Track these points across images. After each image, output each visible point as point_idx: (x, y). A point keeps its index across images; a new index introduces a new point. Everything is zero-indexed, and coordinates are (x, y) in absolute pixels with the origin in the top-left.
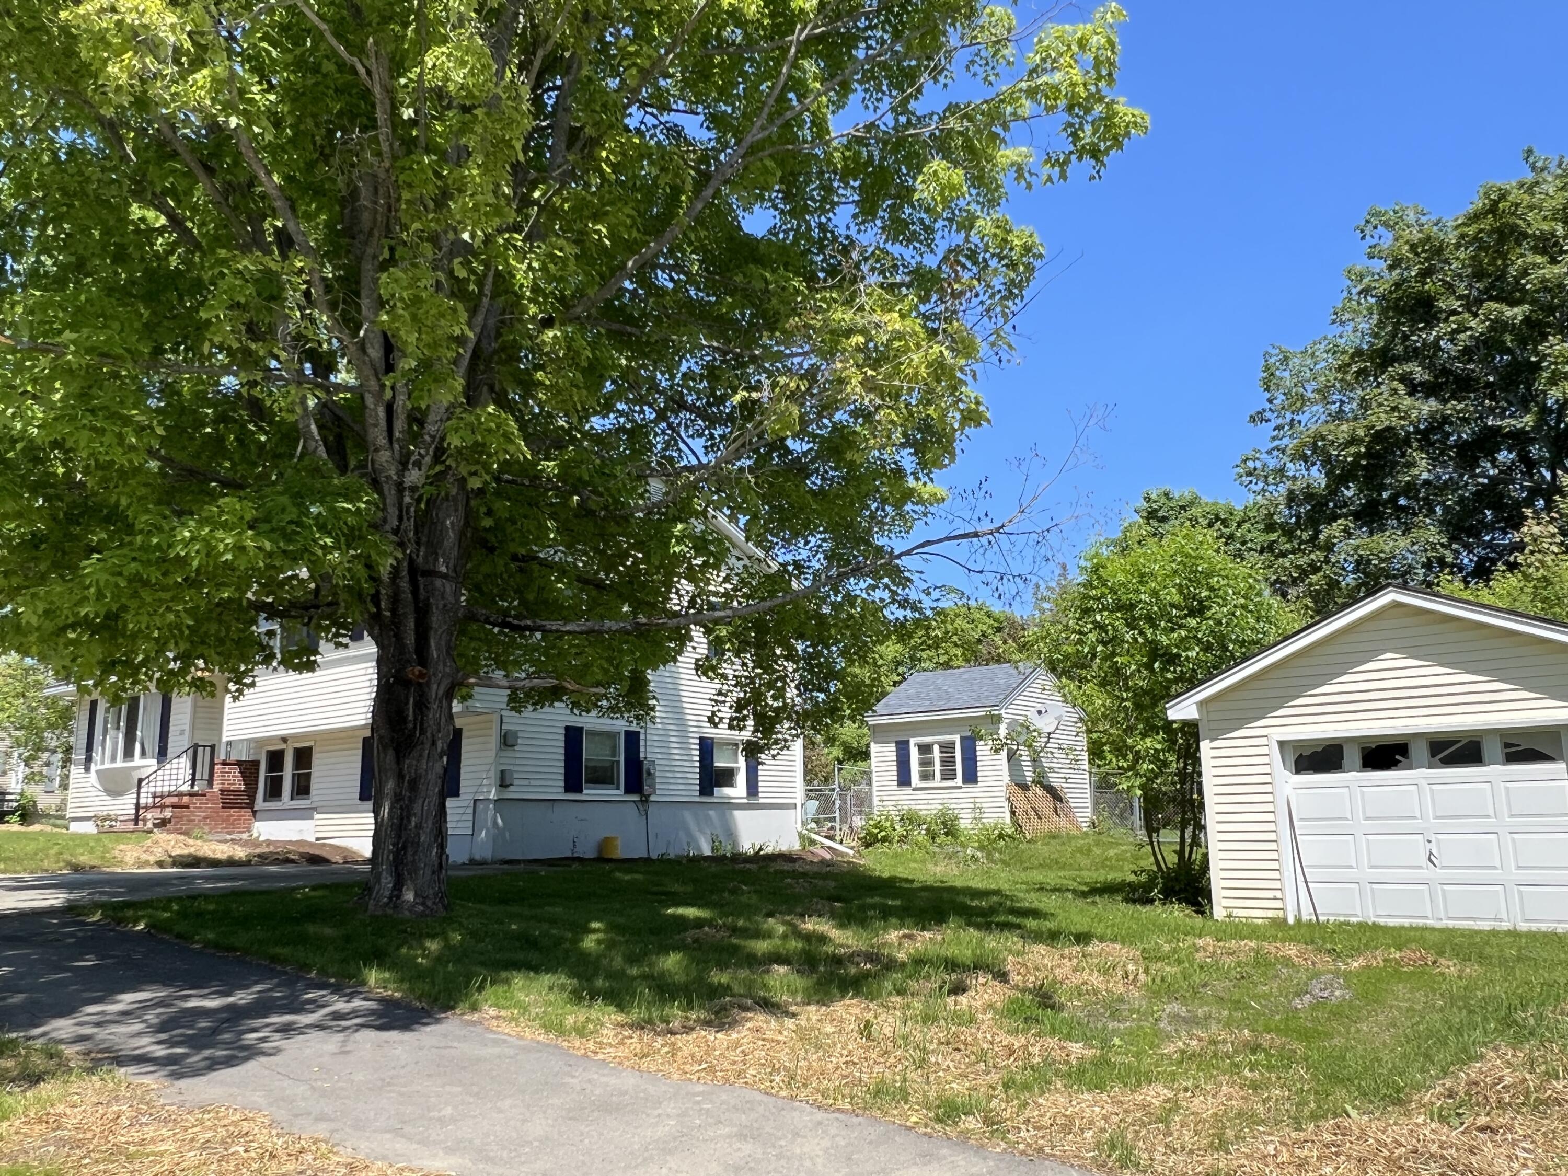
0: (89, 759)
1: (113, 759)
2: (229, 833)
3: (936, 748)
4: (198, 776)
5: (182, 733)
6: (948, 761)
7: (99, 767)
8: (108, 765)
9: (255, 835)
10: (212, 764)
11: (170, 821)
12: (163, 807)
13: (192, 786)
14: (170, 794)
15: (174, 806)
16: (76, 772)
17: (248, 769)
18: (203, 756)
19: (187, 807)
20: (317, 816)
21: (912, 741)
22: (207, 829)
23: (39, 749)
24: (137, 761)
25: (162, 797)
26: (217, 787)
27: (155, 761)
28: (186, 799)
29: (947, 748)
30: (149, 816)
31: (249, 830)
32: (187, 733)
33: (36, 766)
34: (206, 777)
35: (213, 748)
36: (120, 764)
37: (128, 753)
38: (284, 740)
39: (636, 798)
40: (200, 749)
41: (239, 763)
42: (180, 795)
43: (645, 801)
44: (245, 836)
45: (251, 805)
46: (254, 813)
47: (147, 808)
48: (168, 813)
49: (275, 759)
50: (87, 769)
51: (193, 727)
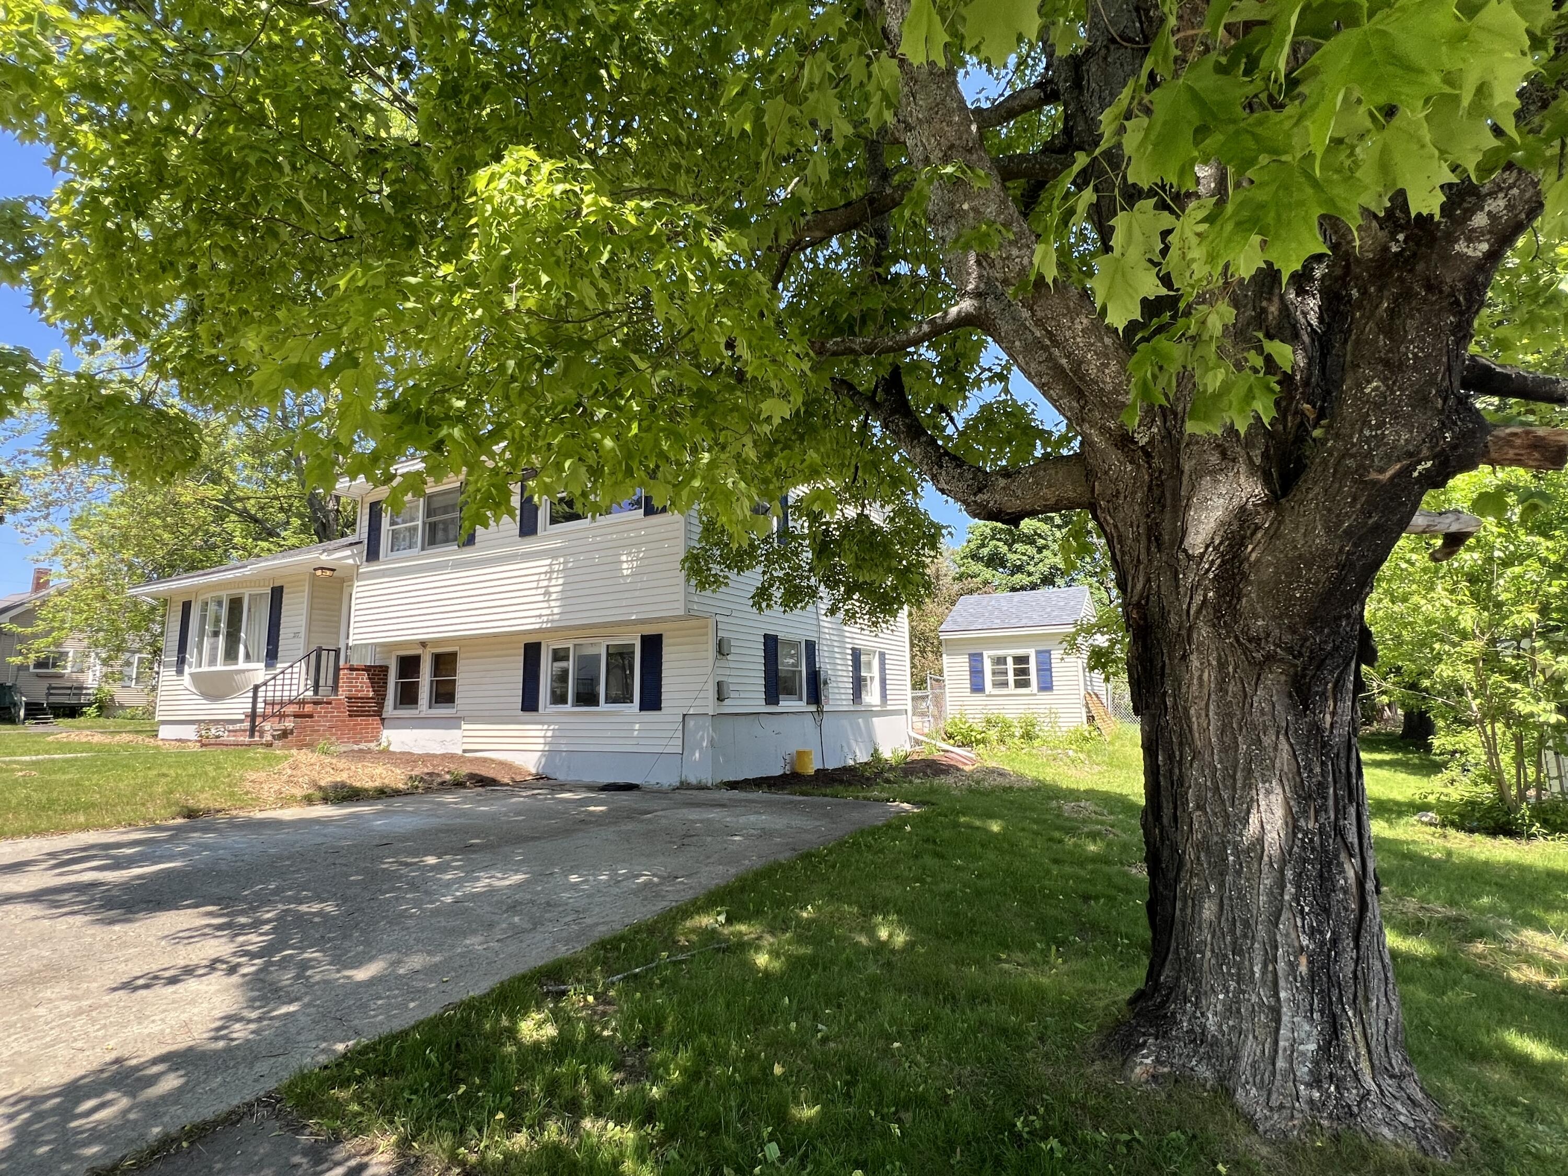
0: (181, 662)
1: (213, 661)
2: (356, 743)
3: (1010, 661)
4: (322, 682)
5: (296, 635)
6: (1021, 672)
7: (194, 670)
8: (205, 668)
9: (384, 744)
10: (337, 669)
11: (292, 732)
12: (282, 716)
13: (316, 692)
14: (291, 702)
15: (296, 716)
16: (167, 675)
17: (377, 674)
18: (327, 661)
19: (311, 716)
20: (464, 727)
21: (986, 654)
22: (334, 738)
23: (119, 649)
24: (241, 664)
25: (282, 703)
26: (342, 694)
27: (262, 665)
28: (308, 708)
29: (1021, 660)
30: (267, 726)
31: (377, 738)
32: (302, 635)
33: (117, 664)
34: (330, 682)
35: (337, 652)
36: (220, 667)
37: (231, 655)
38: (423, 644)
39: (813, 708)
40: (324, 653)
41: (367, 669)
42: (302, 703)
43: (820, 712)
44: (372, 745)
45: (379, 713)
46: (383, 720)
47: (265, 717)
48: (289, 724)
49: (409, 665)
50: (180, 672)
51: (309, 631)
